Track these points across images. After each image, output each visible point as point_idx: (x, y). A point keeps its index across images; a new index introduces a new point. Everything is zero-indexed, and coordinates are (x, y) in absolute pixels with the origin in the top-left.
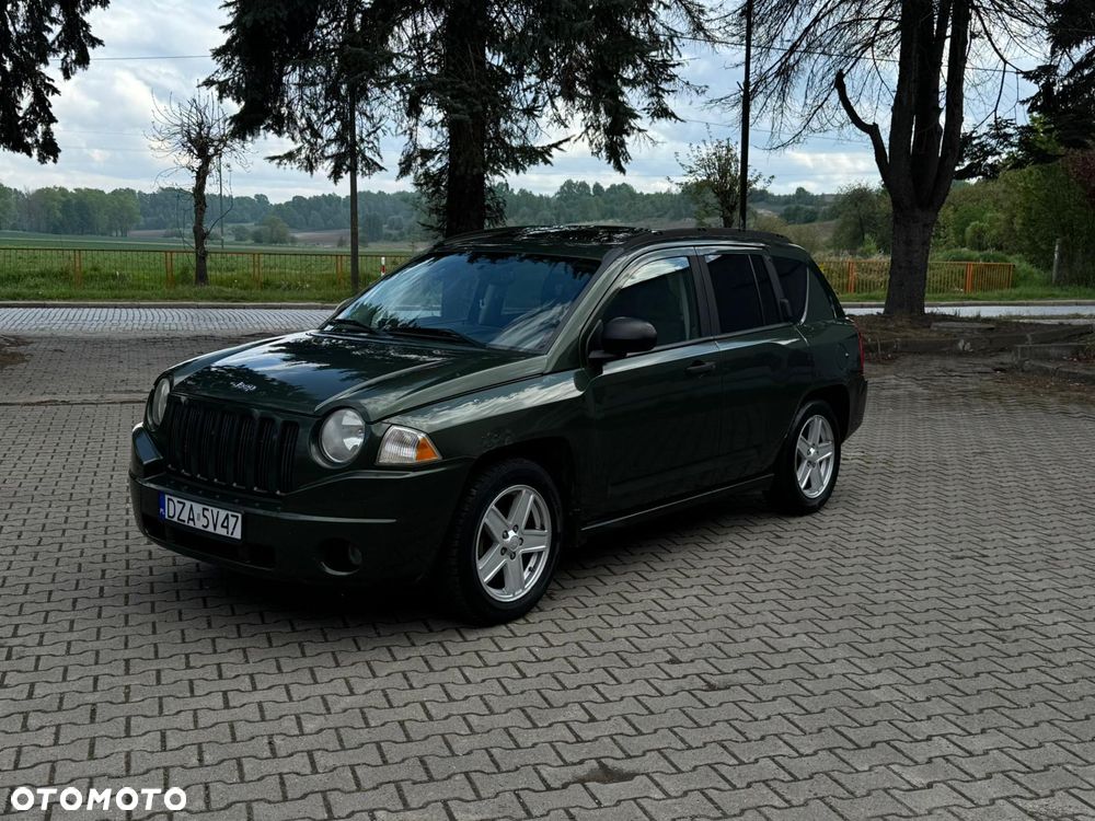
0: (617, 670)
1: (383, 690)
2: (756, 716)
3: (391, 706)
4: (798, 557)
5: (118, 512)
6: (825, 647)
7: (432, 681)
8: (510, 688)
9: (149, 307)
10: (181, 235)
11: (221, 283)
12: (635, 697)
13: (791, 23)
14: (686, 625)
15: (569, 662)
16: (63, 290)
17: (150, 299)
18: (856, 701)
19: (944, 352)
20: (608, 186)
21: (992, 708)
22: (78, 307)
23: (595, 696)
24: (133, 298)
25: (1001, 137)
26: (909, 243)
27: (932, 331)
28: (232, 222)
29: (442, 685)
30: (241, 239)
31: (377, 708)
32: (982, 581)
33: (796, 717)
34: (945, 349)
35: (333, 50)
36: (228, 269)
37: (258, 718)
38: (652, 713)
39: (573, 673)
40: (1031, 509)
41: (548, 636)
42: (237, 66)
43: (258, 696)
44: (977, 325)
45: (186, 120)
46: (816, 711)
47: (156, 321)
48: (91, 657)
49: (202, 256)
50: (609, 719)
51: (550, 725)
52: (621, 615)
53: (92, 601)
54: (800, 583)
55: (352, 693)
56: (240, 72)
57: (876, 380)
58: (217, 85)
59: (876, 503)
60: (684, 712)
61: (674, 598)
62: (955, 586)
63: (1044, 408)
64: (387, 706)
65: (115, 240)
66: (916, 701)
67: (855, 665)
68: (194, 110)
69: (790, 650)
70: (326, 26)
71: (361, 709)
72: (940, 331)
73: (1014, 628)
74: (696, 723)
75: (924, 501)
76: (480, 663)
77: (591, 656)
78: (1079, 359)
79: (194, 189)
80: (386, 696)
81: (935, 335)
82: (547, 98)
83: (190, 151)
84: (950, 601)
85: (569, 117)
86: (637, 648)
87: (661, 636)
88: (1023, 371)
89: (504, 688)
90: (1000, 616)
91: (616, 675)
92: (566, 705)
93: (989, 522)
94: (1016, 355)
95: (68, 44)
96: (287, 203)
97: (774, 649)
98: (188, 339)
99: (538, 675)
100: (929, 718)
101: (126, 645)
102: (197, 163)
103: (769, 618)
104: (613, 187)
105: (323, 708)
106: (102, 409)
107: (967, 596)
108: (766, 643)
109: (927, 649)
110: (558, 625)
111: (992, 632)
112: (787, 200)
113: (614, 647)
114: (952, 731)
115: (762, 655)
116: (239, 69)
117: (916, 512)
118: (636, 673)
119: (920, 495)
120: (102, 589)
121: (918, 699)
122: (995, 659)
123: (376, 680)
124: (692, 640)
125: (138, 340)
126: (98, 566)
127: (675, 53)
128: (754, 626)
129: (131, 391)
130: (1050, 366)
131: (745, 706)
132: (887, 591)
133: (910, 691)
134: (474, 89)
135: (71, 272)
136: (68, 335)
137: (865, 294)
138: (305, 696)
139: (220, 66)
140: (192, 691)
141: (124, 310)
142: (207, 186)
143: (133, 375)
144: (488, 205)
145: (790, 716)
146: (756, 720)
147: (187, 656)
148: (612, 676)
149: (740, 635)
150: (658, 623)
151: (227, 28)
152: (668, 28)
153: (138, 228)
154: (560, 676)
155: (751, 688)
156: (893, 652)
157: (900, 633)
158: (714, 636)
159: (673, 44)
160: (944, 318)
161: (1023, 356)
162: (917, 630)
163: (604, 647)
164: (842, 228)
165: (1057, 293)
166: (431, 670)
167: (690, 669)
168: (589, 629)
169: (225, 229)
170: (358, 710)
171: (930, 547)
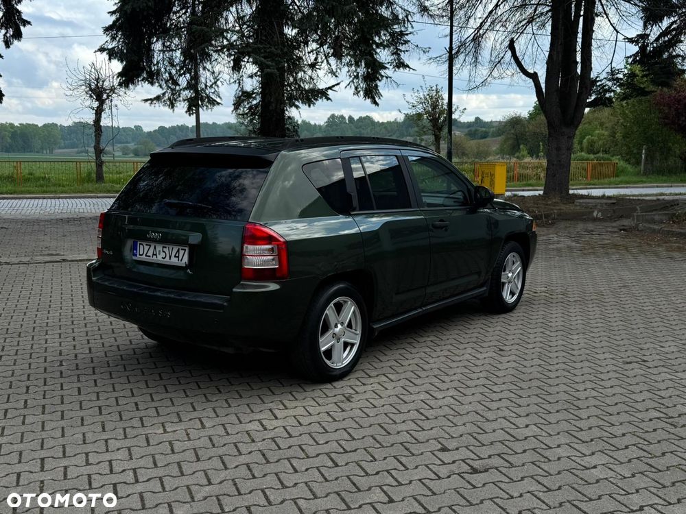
0: (404, 458)
1: (233, 480)
2: (512, 494)
3: (240, 494)
4: (518, 365)
5: (39, 342)
6: (550, 435)
7: (269, 471)
8: (327, 475)
9: (66, 198)
10: (87, 152)
11: (113, 182)
12: (420, 480)
13: (480, 8)
14: (448, 420)
15: (368, 452)
16: (10, 188)
17: (66, 193)
18: (581, 479)
19: (585, 219)
20: (358, 118)
21: (680, 481)
22: (20, 198)
23: (390, 480)
24: (55, 192)
25: (614, 80)
26: (558, 149)
27: (576, 206)
28: (120, 143)
29: (276, 474)
30: (126, 154)
31: (229, 495)
32: (648, 380)
33: (541, 494)
34: (585, 217)
35: (183, 27)
36: (117, 173)
37: (140, 507)
38: (434, 494)
39: (372, 461)
40: (667, 325)
41: (350, 431)
42: (120, 38)
43: (139, 488)
44: (604, 201)
45: (88, 77)
46: (554, 489)
47: (70, 207)
48: (15, 457)
49: (100, 164)
50: (403, 500)
51: (360, 507)
52: (401, 413)
53: (18, 411)
54: (523, 385)
55: (210, 483)
56: (123, 42)
57: (545, 238)
58: (107, 51)
59: (563, 324)
60: (458, 492)
61: (436, 399)
62: (631, 385)
63: (657, 255)
64: (237, 494)
65: (46, 155)
66: (625, 478)
67: (575, 449)
68: (93, 70)
69: (526, 438)
70: (178, 12)
71: (217, 496)
72: (581, 204)
73: (680, 416)
74: (468, 501)
75: (595, 321)
76: (303, 455)
77: (383, 447)
78: (674, 222)
79: (94, 121)
80: (235, 484)
81: (578, 208)
82: (324, 58)
83: (91, 96)
84: (630, 396)
85: (338, 70)
86: (416, 440)
87: (432, 429)
88: (638, 230)
89: (323, 475)
90: (668, 407)
91: (404, 462)
92: (370, 488)
93: (641, 336)
94: (633, 220)
95: (7, 24)
96: (155, 131)
97: (514, 437)
98: (91, 218)
99: (347, 464)
100: (637, 491)
101: (42, 447)
102: (96, 104)
103: (507, 413)
104: (360, 118)
105: (188, 496)
106: (32, 267)
107: (641, 392)
108: (508, 433)
109: (624, 435)
110: (357, 422)
111: (665, 420)
112: (469, 125)
113: (399, 439)
114: (656, 502)
115: (507, 443)
116: (121, 40)
117: (592, 330)
118: (418, 460)
119: (591, 317)
120: (26, 401)
121: (626, 475)
122: (673, 441)
123: (227, 472)
124: (455, 432)
125: (57, 220)
126: (24, 383)
127: (410, 26)
128: (497, 419)
129: (52, 255)
130: (656, 227)
131: (502, 486)
132: (585, 390)
133: (618, 469)
134: (279, 52)
135: (15, 176)
136: (12, 217)
137: (524, 182)
138: (174, 487)
139: (108, 38)
140: (90, 484)
141: (49, 200)
142: (102, 119)
143: (53, 244)
144: (288, 128)
145: (536, 493)
146: (512, 497)
147: (87, 454)
148: (401, 463)
149: (488, 427)
150: (428, 419)
151: (112, 13)
152: (405, 10)
153: (60, 148)
154: (363, 464)
155: (504, 470)
156: (600, 438)
157: (601, 423)
158: (470, 428)
159: (408, 21)
160: (582, 197)
161: (638, 220)
162: (613, 419)
163: (392, 439)
164: (505, 141)
165: (644, 180)
166: (268, 462)
167: (457, 455)
168: (379, 425)
169: (115, 147)
170: (215, 498)
171: (607, 355)
